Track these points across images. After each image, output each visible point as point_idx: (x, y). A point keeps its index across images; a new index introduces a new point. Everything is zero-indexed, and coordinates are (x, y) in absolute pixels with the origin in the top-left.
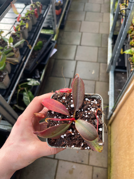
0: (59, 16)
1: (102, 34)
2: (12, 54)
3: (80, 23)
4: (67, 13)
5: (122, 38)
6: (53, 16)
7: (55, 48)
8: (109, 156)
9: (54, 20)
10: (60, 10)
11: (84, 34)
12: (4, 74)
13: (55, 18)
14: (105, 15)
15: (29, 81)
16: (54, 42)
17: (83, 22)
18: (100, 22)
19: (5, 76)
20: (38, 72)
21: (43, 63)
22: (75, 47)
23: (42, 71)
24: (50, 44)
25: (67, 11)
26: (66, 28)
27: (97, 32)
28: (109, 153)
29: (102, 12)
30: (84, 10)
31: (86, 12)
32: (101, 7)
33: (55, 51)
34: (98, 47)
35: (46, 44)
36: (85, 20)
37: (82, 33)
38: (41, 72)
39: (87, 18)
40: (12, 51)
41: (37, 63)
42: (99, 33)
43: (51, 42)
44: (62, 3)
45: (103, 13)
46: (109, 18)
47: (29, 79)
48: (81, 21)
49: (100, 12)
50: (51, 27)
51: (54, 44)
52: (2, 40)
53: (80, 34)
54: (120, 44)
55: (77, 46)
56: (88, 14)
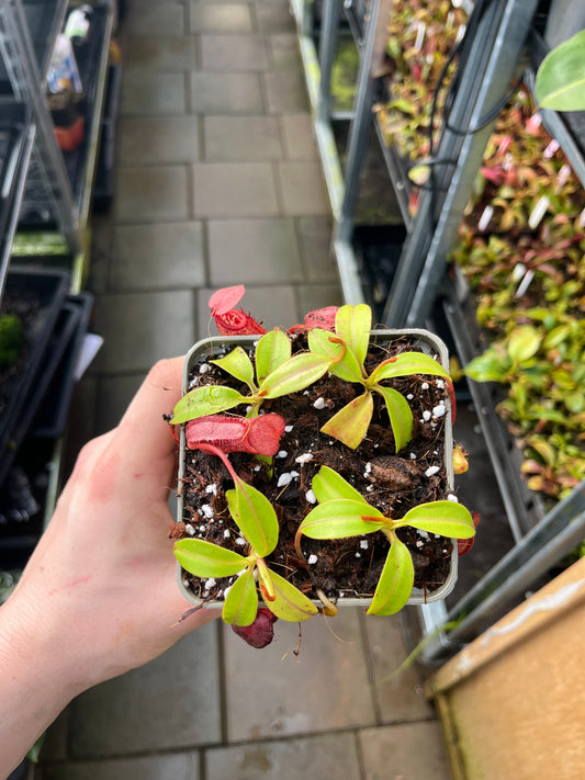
0: (74, 154)
1: (297, 219)
3: (182, 171)
4: (111, 134)
5: (423, 282)
6: (51, 175)
7: (92, 330)
9: (57, 194)
10: (79, 121)
11: (213, 225)
14: (291, 122)
16: (78, 301)
17: (198, 168)
18: (275, 162)
20: (23, 480)
22: (185, 297)
23: (48, 473)
24: (64, 315)
25: (111, 123)
26: (123, 207)
27: (273, 209)
29: (272, 109)
30: (188, 110)
31: (202, 116)
32: (261, 86)
33: (92, 345)
34: (295, 284)
35: (41, 325)
36: (203, 157)
37: (205, 221)
38: (41, 481)
39: (211, 147)
41: (15, 444)
42: (281, 216)
43: (69, 306)
44: (78, 86)
45: (277, 116)
46: (315, 144)
48: (187, 164)
49: (264, 112)
50: (46, 216)
51: (80, 315)
53: (196, 226)
55: (195, 290)
56: (212, 123)
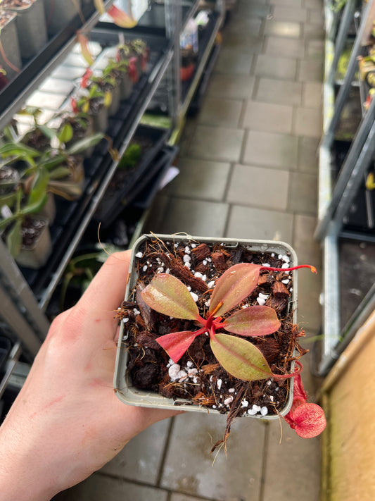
0: (187, 82)
1: (300, 138)
2: (64, 171)
3: (240, 104)
4: (207, 78)
6: (174, 82)
7: (175, 164)
8: (325, 485)
9: (174, 93)
10: (192, 67)
11: (251, 133)
12: (38, 224)
13: (178, 87)
14: (310, 87)
15: (100, 251)
16: (171, 149)
17: (250, 104)
18: (295, 106)
19: (39, 230)
20: (123, 227)
21: (138, 205)
22: (227, 167)
24: (160, 154)
25: (208, 73)
26: (204, 116)
27: (289, 129)
28: (325, 477)
29: (301, 78)
30: (252, 73)
31: (258, 78)
32: (298, 66)
33: (172, 173)
34: (291, 170)
35: (152, 152)
36: (254, 97)
37: (247, 131)
38: (132, 229)
39: (260, 94)
40: (65, 163)
41: (125, 202)
42: (292, 135)
43: (164, 150)
44: (196, 49)
45: (303, 83)
46: (322, 97)
47: (101, 246)
48: (244, 101)
49: (295, 79)
51: (171, 156)
52: (38, 134)
53: (242, 132)
54: (359, 163)
55: (233, 164)
56: (264, 82)
